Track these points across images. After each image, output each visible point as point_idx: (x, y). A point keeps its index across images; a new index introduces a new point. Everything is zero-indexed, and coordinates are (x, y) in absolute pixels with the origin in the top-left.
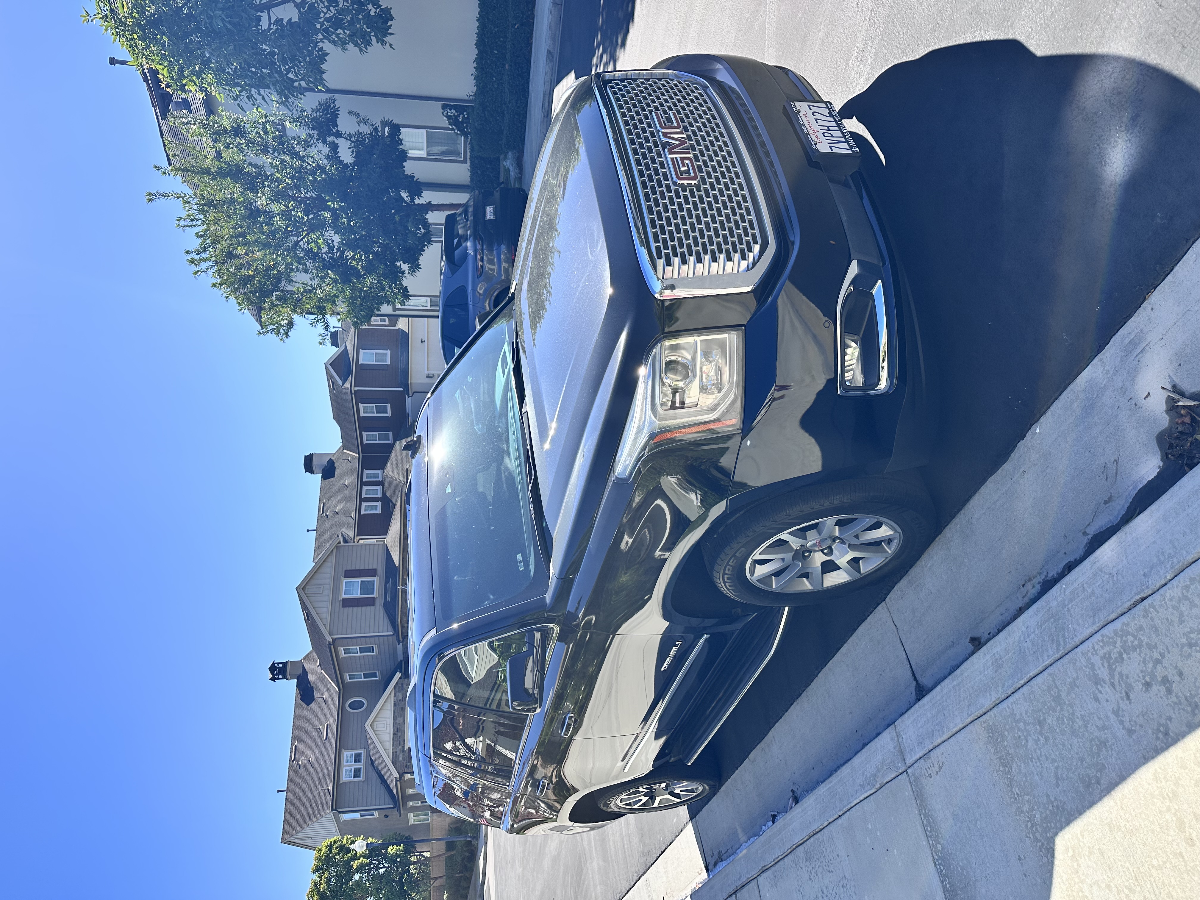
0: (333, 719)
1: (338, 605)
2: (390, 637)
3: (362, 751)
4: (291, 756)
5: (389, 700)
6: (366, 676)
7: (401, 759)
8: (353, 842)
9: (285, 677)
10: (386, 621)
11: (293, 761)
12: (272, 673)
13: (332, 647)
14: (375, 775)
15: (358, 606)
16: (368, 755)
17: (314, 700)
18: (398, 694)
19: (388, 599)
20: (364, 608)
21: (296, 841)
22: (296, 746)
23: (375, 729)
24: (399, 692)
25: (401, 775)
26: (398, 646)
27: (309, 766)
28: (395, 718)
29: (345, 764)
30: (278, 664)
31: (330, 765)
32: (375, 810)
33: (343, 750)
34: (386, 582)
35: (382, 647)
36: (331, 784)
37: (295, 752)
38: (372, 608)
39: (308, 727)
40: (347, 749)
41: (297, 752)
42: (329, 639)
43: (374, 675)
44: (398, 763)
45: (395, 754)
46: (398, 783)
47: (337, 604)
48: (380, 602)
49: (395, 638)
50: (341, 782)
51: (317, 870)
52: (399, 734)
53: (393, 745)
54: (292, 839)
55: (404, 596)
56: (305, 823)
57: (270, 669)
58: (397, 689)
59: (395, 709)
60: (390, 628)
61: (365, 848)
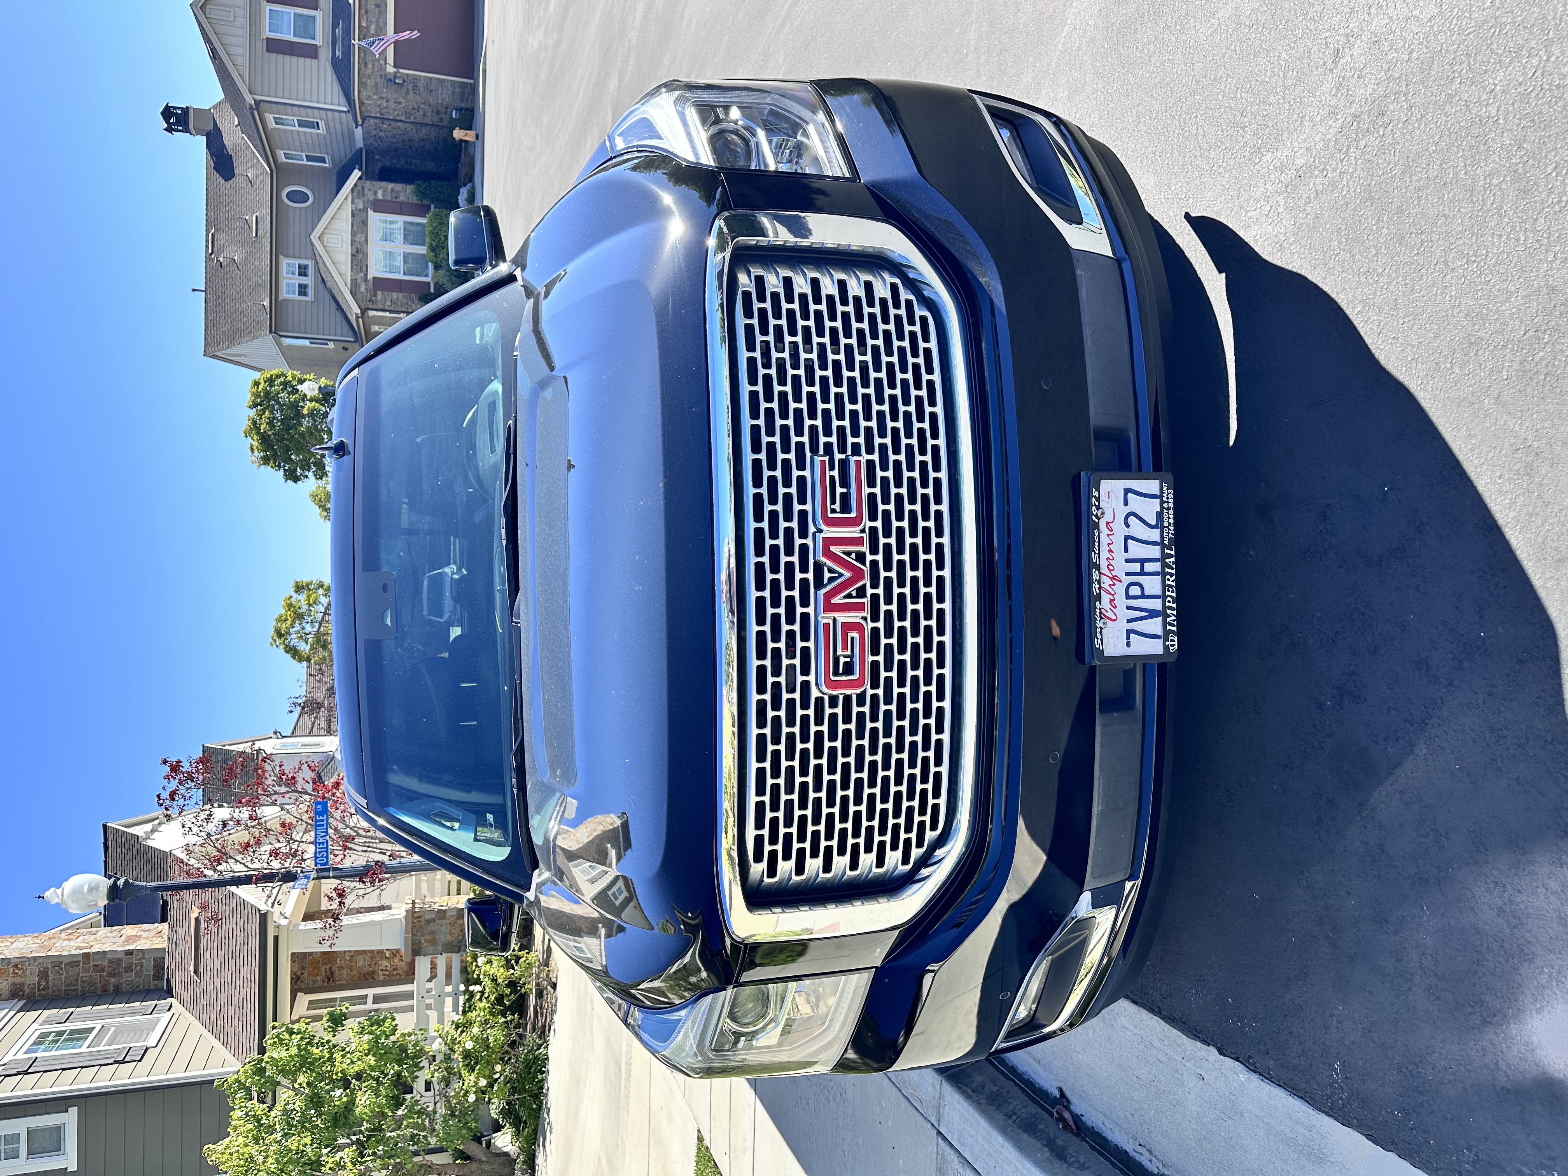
0: (264, 211)
1: (261, 47)
2: (343, 115)
3: (308, 262)
4: (207, 247)
5: (344, 207)
6: (309, 158)
7: (363, 289)
8: (301, 382)
9: (186, 130)
10: (337, 87)
11: (211, 254)
12: (168, 122)
13: (256, 112)
14: (327, 297)
15: (291, 53)
16: (318, 270)
17: (234, 175)
18: (356, 200)
19: (338, 53)
20: (301, 60)
21: (224, 356)
22: (213, 235)
23: (325, 244)
24: (359, 198)
25: (364, 311)
26: (356, 130)
27: (234, 267)
28: (353, 234)
29: (285, 275)
30: (175, 108)
31: (264, 274)
32: (330, 340)
33: (281, 257)
34: (335, 25)
35: (331, 124)
36: (268, 299)
37: (212, 241)
38: (314, 61)
39: (228, 211)
40: (287, 256)
41: (216, 243)
42: (250, 100)
43: (323, 160)
44: (359, 296)
45: (354, 282)
46: (360, 320)
47: (259, 45)
48: (325, 55)
49: (350, 116)
50: (281, 298)
51: (255, 405)
52: (360, 256)
53: (352, 270)
54: (218, 354)
55: (362, 55)
56: (234, 339)
57: (162, 113)
58: (355, 193)
59: (353, 221)
60: (343, 100)
61: (317, 392)
